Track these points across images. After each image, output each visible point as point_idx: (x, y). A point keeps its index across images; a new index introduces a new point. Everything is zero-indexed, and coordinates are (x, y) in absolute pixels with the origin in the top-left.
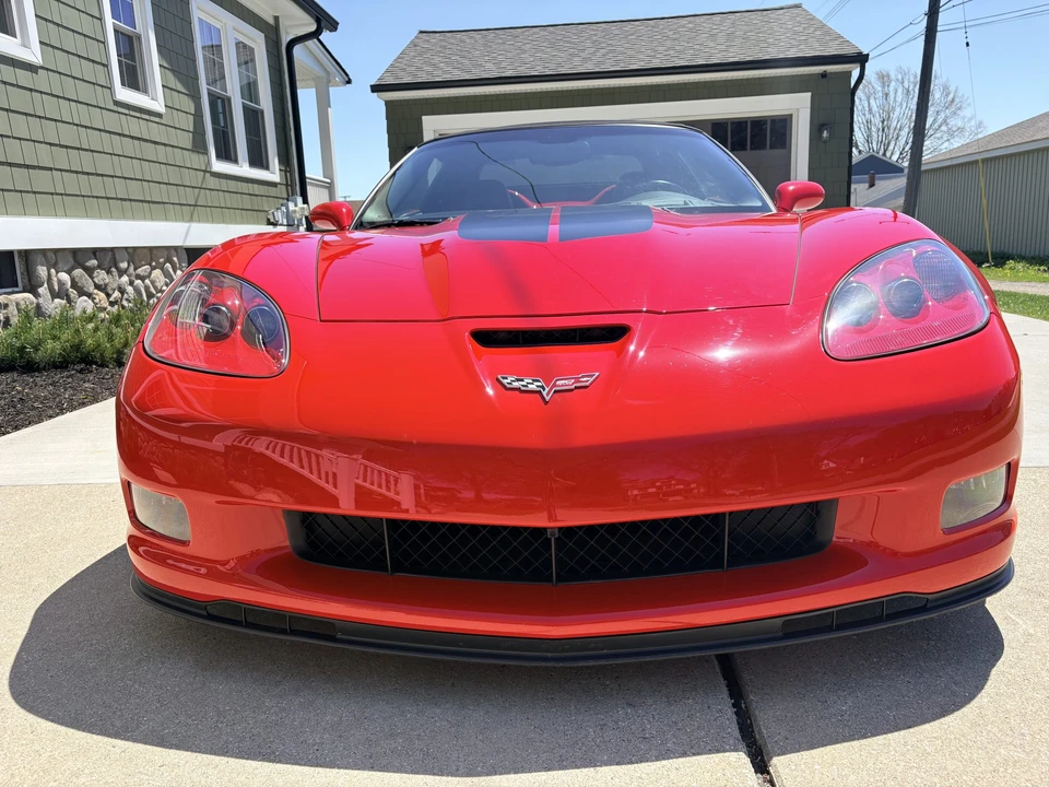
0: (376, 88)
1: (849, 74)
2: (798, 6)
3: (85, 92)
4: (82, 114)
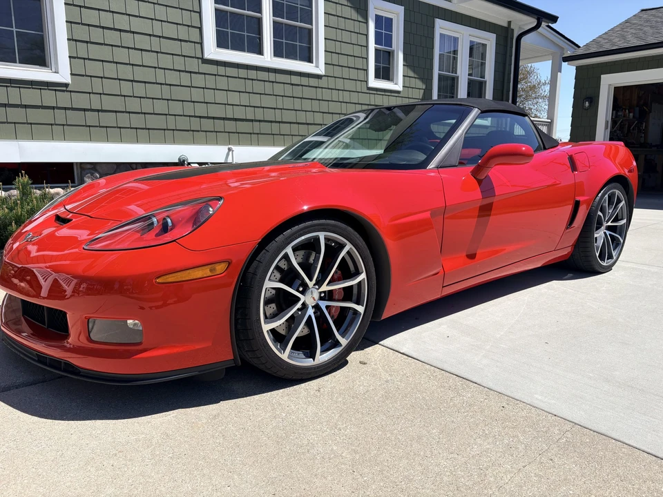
3: (349, 85)
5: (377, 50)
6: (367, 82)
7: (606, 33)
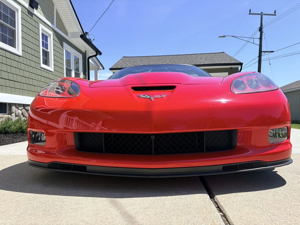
0: (111, 69)
1: (238, 68)
2: (224, 52)
3: (33, 64)
4: (31, 69)
5: (43, 50)
6: (40, 64)
7: (117, 62)
